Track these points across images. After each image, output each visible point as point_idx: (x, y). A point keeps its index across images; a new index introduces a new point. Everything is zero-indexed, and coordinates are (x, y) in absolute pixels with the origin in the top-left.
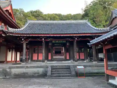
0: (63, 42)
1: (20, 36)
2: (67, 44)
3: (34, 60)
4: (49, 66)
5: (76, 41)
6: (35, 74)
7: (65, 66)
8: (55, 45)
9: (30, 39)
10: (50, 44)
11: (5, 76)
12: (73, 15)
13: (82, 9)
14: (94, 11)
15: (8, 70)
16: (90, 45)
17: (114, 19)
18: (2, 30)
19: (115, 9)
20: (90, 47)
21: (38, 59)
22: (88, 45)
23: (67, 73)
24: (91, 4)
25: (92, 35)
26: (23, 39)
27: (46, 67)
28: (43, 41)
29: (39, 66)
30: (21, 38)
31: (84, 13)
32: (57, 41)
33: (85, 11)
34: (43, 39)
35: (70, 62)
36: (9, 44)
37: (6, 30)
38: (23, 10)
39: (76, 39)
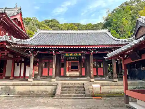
0: (78, 55)
1: (26, 47)
2: (83, 58)
3: (44, 76)
4: (59, 83)
5: (92, 54)
6: (43, 92)
7: (78, 83)
8: (70, 58)
9: (39, 51)
10: (62, 57)
11: (8, 94)
12: (93, 25)
13: (103, 18)
14: (117, 20)
15: (12, 87)
16: (106, 59)
17: (139, 28)
18: (6, 41)
19: (141, 17)
20: (107, 61)
21: (48, 74)
22: (105, 59)
23: (79, 93)
24: (114, 11)
25: (111, 47)
26: (30, 52)
27: (55, 85)
28: (54, 54)
29: (47, 83)
30: (28, 50)
31: (106, 21)
32: (71, 53)
33: (106, 20)
34: (53, 52)
35: (86, 78)
36: (16, 57)
37: (11, 41)
38: (37, 19)
39: (92, 51)
